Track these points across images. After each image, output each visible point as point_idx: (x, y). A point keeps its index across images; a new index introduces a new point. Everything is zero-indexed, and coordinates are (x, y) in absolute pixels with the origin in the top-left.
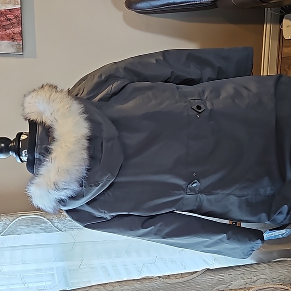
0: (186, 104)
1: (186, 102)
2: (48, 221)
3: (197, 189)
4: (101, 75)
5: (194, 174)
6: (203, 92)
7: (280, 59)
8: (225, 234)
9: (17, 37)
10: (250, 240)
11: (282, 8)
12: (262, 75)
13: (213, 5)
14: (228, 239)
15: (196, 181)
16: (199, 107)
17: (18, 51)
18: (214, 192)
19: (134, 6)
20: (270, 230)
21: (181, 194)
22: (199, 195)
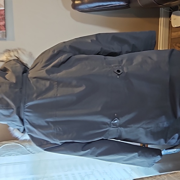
0: (110, 69)
1: (110, 68)
2: (23, 146)
3: (118, 124)
4: (54, 50)
5: (116, 115)
6: (122, 61)
7: (170, 39)
8: (137, 153)
9: (2, 28)
10: (153, 156)
11: (171, 8)
12: (159, 49)
13: (127, 7)
14: (139, 156)
15: (116, 119)
16: (119, 71)
17: (3, 37)
18: (129, 126)
19: (77, 7)
20: (166, 149)
21: (107, 127)
22: (119, 128)
